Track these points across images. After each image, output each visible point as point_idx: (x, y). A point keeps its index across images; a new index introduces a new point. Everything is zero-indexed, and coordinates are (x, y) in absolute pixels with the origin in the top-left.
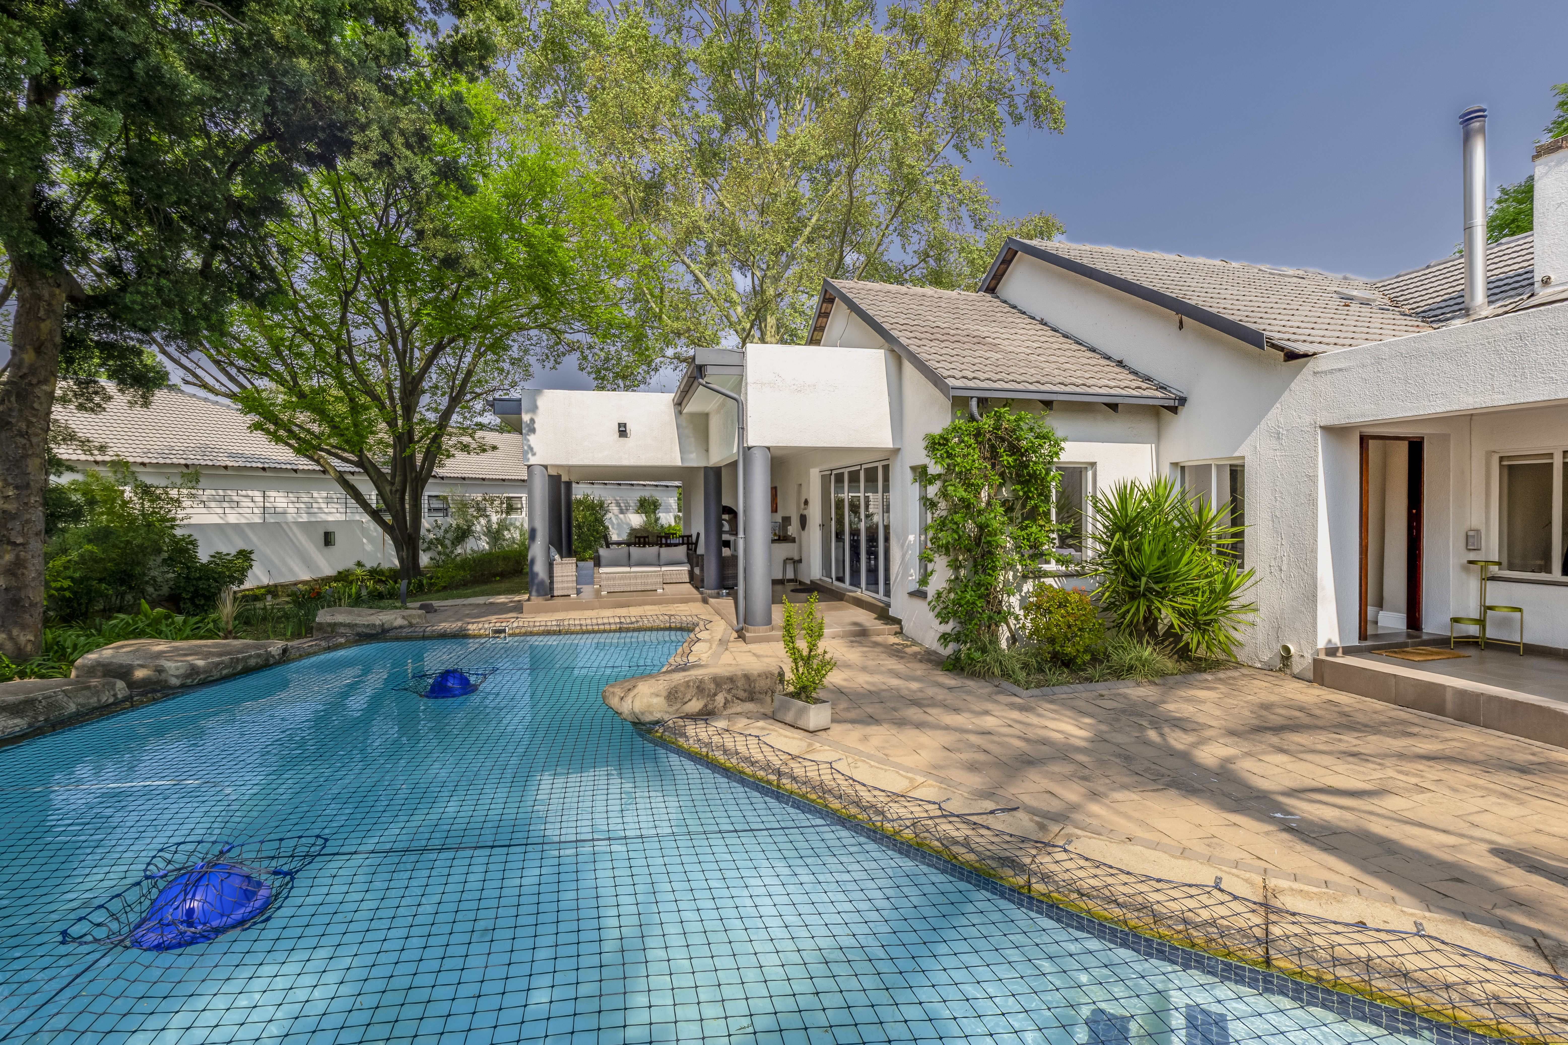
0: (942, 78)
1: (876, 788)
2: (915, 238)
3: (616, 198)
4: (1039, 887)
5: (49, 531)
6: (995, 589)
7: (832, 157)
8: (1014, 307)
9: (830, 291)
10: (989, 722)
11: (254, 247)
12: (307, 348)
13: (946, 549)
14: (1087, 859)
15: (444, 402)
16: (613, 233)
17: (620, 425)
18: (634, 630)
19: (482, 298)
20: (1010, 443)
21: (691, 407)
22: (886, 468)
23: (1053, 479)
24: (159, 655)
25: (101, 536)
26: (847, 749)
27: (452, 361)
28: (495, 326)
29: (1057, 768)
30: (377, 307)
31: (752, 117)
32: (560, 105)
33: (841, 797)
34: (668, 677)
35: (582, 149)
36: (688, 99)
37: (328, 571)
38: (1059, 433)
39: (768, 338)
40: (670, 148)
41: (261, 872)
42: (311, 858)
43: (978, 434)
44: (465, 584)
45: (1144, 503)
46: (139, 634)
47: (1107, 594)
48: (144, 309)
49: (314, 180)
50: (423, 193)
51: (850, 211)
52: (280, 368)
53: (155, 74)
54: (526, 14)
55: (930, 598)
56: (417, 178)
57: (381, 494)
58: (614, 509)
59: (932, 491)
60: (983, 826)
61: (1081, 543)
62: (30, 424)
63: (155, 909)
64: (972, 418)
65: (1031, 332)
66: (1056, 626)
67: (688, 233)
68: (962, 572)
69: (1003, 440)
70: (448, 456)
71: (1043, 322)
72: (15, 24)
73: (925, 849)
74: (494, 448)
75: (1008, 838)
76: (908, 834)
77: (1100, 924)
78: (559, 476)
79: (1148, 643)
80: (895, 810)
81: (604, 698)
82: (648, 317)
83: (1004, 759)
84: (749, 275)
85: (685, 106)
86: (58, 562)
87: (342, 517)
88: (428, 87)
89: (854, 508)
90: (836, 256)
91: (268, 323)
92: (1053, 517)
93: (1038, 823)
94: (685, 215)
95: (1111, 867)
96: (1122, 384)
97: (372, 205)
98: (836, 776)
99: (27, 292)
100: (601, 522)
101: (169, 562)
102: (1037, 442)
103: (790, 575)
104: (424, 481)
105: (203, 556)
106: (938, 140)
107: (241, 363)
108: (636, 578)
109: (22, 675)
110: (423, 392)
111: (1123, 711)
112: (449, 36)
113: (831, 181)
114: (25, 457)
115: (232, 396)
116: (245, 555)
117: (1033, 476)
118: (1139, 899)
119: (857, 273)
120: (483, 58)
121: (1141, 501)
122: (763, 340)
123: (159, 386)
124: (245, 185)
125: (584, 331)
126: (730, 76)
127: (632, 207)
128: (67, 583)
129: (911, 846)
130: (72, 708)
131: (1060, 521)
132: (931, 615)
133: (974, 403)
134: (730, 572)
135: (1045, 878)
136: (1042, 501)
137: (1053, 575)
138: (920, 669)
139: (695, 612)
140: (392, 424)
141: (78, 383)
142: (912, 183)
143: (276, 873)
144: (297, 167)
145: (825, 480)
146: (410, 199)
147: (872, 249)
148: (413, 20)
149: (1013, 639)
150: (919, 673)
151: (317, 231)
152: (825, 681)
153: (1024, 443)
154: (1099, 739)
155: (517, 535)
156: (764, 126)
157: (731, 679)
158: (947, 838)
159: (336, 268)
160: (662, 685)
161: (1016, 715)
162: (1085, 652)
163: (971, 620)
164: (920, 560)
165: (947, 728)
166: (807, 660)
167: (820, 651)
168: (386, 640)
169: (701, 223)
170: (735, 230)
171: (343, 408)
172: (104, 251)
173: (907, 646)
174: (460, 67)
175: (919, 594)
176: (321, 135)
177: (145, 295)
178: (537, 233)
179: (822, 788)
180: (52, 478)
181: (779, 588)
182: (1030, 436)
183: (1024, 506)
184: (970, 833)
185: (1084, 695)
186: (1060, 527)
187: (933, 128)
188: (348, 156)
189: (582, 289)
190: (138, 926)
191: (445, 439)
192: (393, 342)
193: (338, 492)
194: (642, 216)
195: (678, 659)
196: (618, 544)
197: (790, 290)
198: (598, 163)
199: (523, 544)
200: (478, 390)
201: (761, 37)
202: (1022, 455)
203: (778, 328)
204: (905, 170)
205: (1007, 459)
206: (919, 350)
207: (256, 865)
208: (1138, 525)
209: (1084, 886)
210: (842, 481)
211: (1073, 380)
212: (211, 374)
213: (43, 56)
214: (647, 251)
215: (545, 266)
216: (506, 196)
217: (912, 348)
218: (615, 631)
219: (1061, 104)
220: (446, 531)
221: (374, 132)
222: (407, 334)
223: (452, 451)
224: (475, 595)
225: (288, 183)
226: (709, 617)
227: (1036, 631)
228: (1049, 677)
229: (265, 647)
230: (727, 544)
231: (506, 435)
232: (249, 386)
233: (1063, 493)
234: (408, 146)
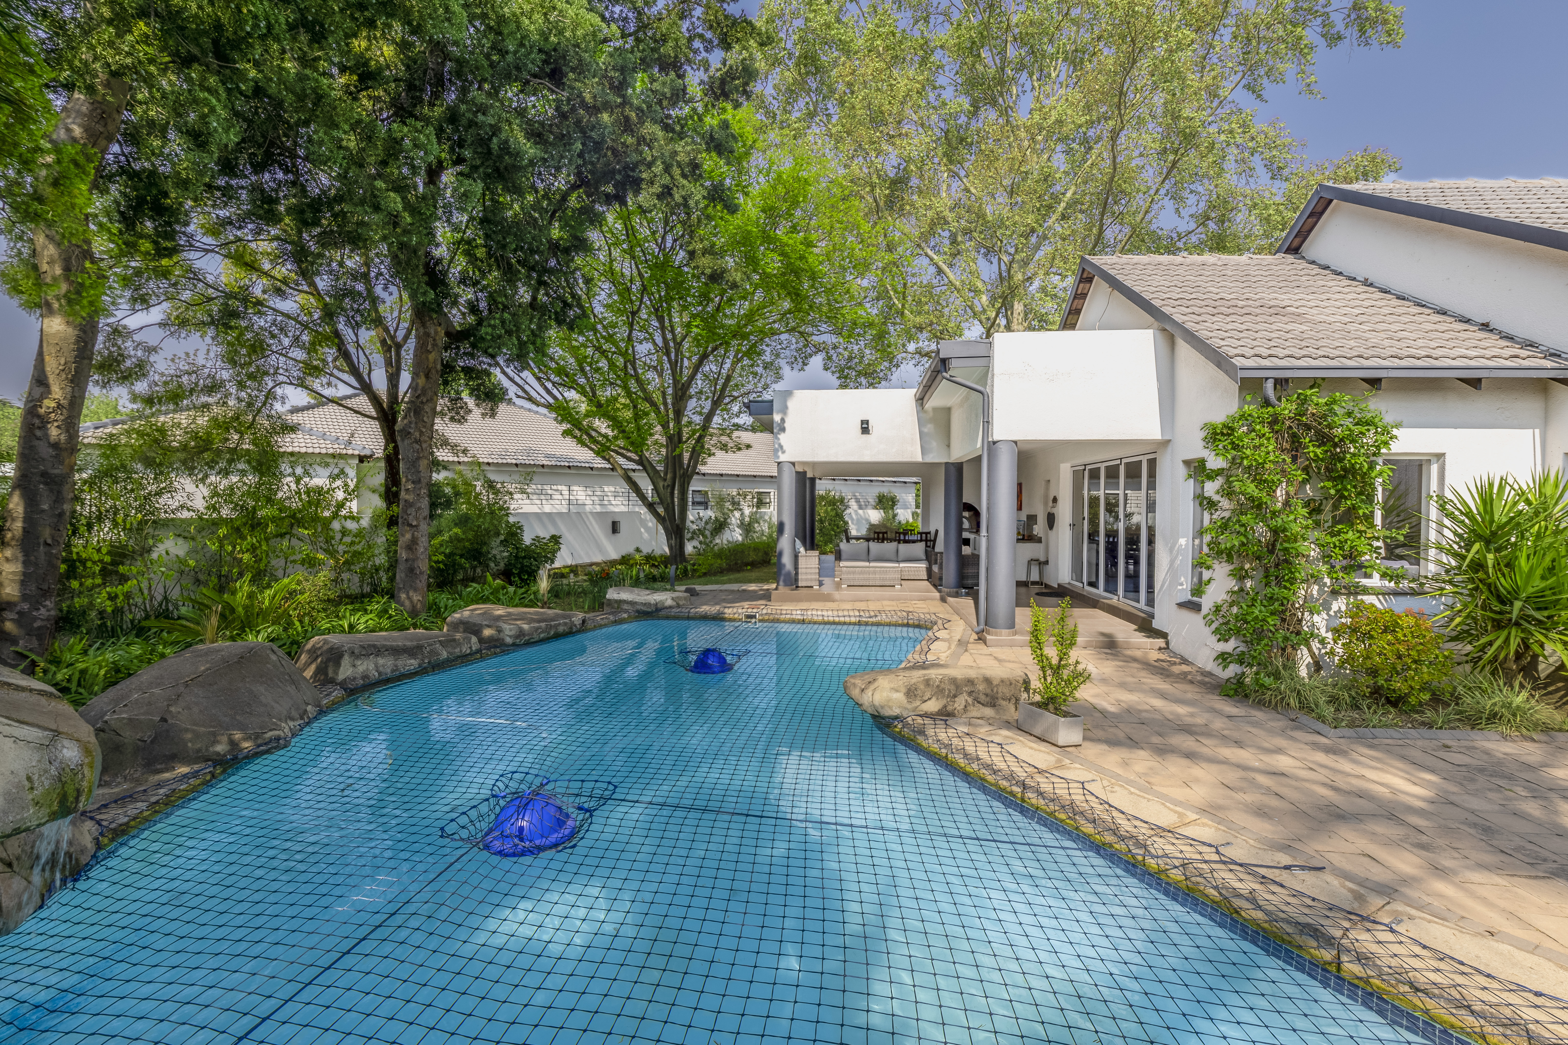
0: (1230, 9)
1: (1137, 818)
2: (1192, 199)
3: (862, 197)
4: (1351, 968)
5: (432, 516)
6: (1293, 605)
7: (1093, 123)
8: (1326, 268)
9: (1088, 269)
10: (1283, 762)
11: (567, 280)
12: (603, 364)
13: (1228, 555)
14: (1425, 947)
15: (708, 405)
16: (859, 234)
17: (862, 422)
18: (873, 624)
19: (742, 308)
20: (1318, 433)
21: (935, 401)
22: (1152, 463)
23: (1380, 474)
24: (499, 618)
25: (463, 521)
26: (1101, 770)
27: (714, 368)
28: (751, 333)
29: (1381, 828)
30: (656, 324)
31: (1001, 94)
32: (811, 115)
33: (1094, 821)
34: (907, 674)
35: (830, 155)
36: (935, 88)
37: (614, 555)
38: (1388, 419)
39: (1014, 326)
40: (916, 141)
41: (569, 805)
42: (604, 800)
43: (1274, 421)
44: (721, 571)
45: (1521, 506)
46: (485, 600)
47: (1458, 620)
48: (494, 339)
49: (610, 217)
50: (694, 217)
51: (1112, 179)
52: (582, 381)
53: (505, 147)
54: (782, 35)
55: (1205, 610)
56: (691, 203)
57: (656, 489)
58: (853, 504)
59: (1211, 488)
60: (1275, 882)
61: (1418, 554)
62: (421, 433)
63: (499, 823)
64: (1267, 403)
65: (1349, 297)
66: (1380, 655)
67: (933, 225)
68: (1249, 584)
69: (1308, 427)
70: (710, 455)
71: (1367, 283)
72: (419, 125)
73: (1197, 895)
74: (748, 447)
75: (1309, 902)
76: (1176, 875)
77: (1444, 1032)
78: (805, 473)
79: (1522, 686)
80: (1160, 845)
81: (845, 688)
82: (890, 313)
83: (1304, 807)
84: (995, 261)
85: (932, 96)
86: (435, 542)
87: (624, 509)
88: (700, 120)
89: (1111, 508)
90: (1095, 231)
91: (575, 343)
92: (1378, 520)
93: (1351, 891)
94: (929, 208)
95: (1462, 963)
96: (1488, 353)
97: (654, 233)
98: (1089, 798)
99: (421, 330)
100: (839, 516)
101: (505, 543)
102: (1357, 429)
103: (1035, 577)
104: (690, 478)
105: (527, 539)
106: (1224, 83)
107: (557, 379)
108: (875, 573)
109: (415, 626)
110: (691, 397)
111: (1481, 770)
112: (718, 70)
113: (1090, 148)
114: (418, 458)
115: (548, 406)
116: (556, 539)
117: (1351, 471)
118: (1507, 1012)
119: (1120, 246)
120: (746, 84)
121: (1515, 503)
122: (1008, 328)
123: (502, 400)
124: (561, 228)
125: (830, 332)
126: (979, 56)
127: (877, 205)
128: (441, 557)
129: (1178, 889)
130: (444, 654)
131: (1387, 525)
132: (1207, 631)
133: (1270, 385)
134: (970, 571)
135: (1361, 958)
136: (1362, 501)
137: (1376, 592)
138: (1191, 692)
139: (933, 610)
140: (665, 426)
141: (451, 400)
142: (1189, 138)
143: (580, 808)
144: (599, 208)
145: (1077, 476)
146: (683, 223)
147: (1138, 219)
148: (689, 61)
149: (1317, 666)
150: (1189, 696)
151: (612, 261)
152: (1078, 694)
153: (1338, 432)
154: (1444, 800)
155: (765, 528)
156: (1015, 103)
157: (970, 682)
158: (1227, 888)
159: (625, 292)
160: (902, 680)
161: (1320, 757)
162: (1422, 689)
163: (1260, 640)
164: (1194, 567)
165: (1225, 762)
166: (1057, 670)
167: (1072, 661)
168: (659, 618)
169: (947, 213)
170: (981, 216)
171: (628, 414)
172: (467, 295)
173: (1175, 663)
174: (726, 95)
175: (1192, 606)
176: (618, 177)
177: (494, 327)
178: (791, 242)
179: (1072, 808)
180: (434, 475)
181: (1023, 590)
182: (1348, 422)
183: (1335, 507)
184: (1256, 886)
185: (1419, 743)
186: (1388, 533)
187: (1218, 70)
188: (637, 192)
189: (829, 291)
190: (487, 834)
191: (707, 439)
192: (668, 354)
193: (623, 487)
194: (887, 213)
195: (917, 657)
196: (857, 538)
197: (1041, 272)
198: (846, 166)
199: (771, 536)
200: (735, 394)
201: (1013, 8)
202: (1335, 445)
203: (1026, 315)
204: (1182, 124)
205: (1314, 450)
206: (1198, 327)
207: (565, 799)
208: (1509, 534)
209: (1421, 979)
210: (1098, 478)
211: (1412, 351)
212: (535, 387)
213: (436, 146)
214: (890, 248)
215: (797, 272)
216: (763, 211)
217: (1189, 326)
218: (855, 624)
219: (1398, 10)
220: (707, 523)
221: (658, 168)
222: (679, 345)
223: (713, 450)
224: (730, 582)
225: (592, 222)
226: (947, 616)
227: (1350, 658)
228: (1368, 716)
229: (570, 617)
230: (967, 542)
231: (758, 434)
232: (560, 397)
233: (1392, 492)
234: (684, 176)
